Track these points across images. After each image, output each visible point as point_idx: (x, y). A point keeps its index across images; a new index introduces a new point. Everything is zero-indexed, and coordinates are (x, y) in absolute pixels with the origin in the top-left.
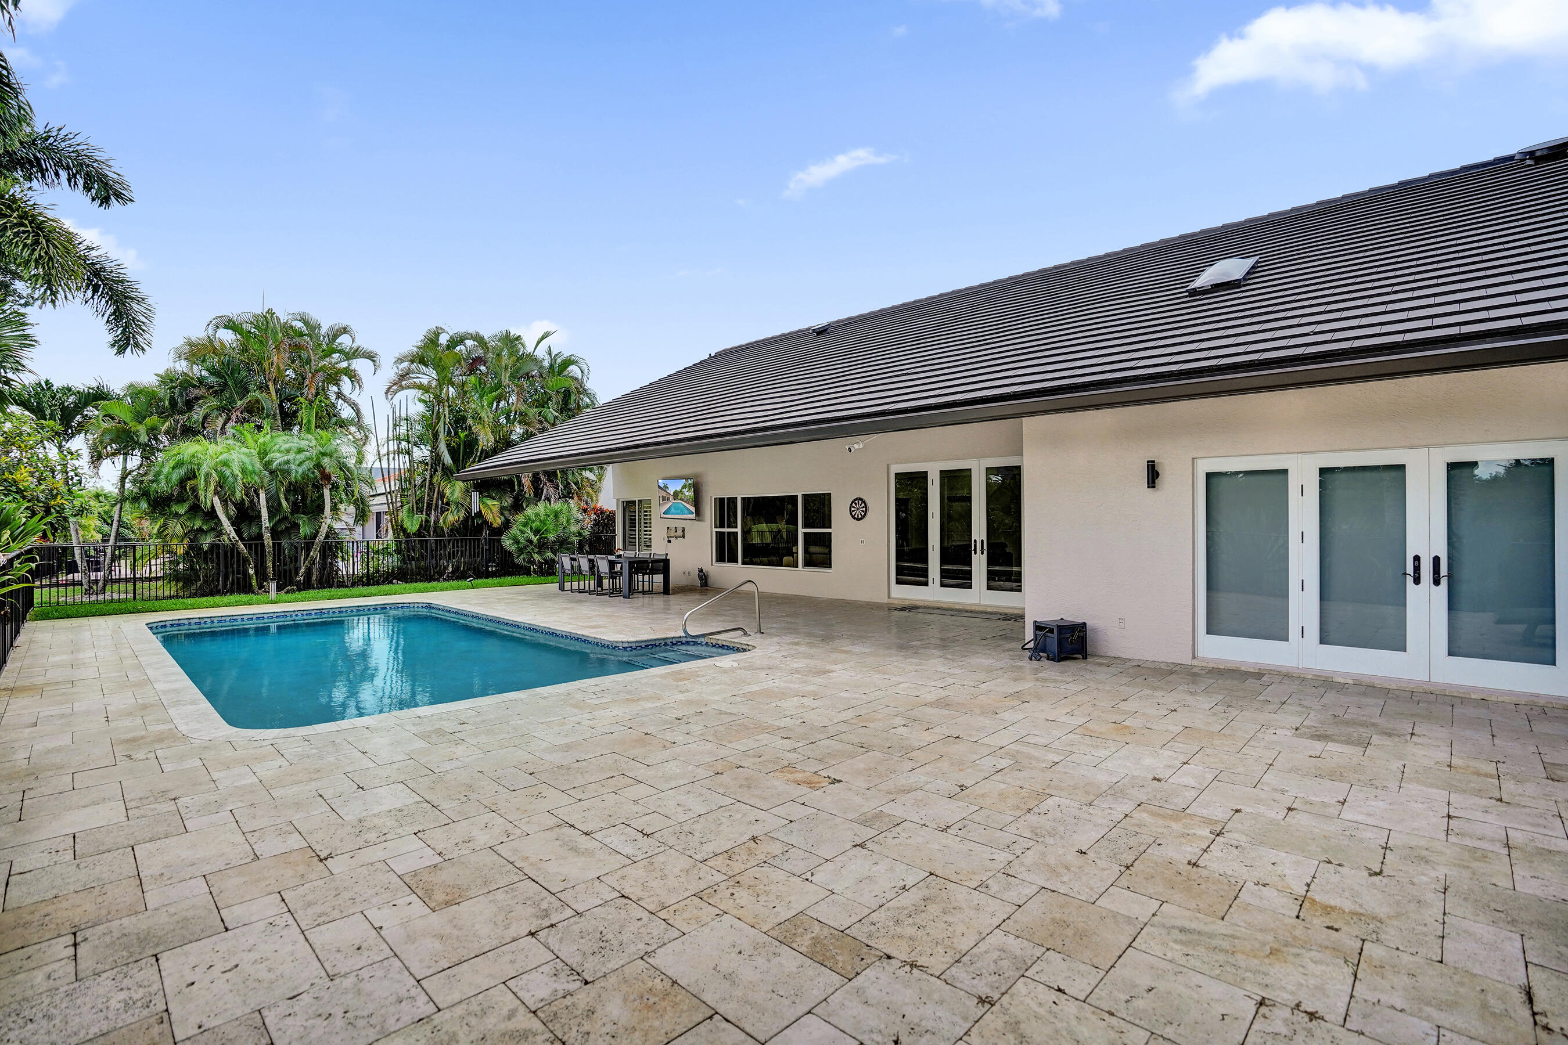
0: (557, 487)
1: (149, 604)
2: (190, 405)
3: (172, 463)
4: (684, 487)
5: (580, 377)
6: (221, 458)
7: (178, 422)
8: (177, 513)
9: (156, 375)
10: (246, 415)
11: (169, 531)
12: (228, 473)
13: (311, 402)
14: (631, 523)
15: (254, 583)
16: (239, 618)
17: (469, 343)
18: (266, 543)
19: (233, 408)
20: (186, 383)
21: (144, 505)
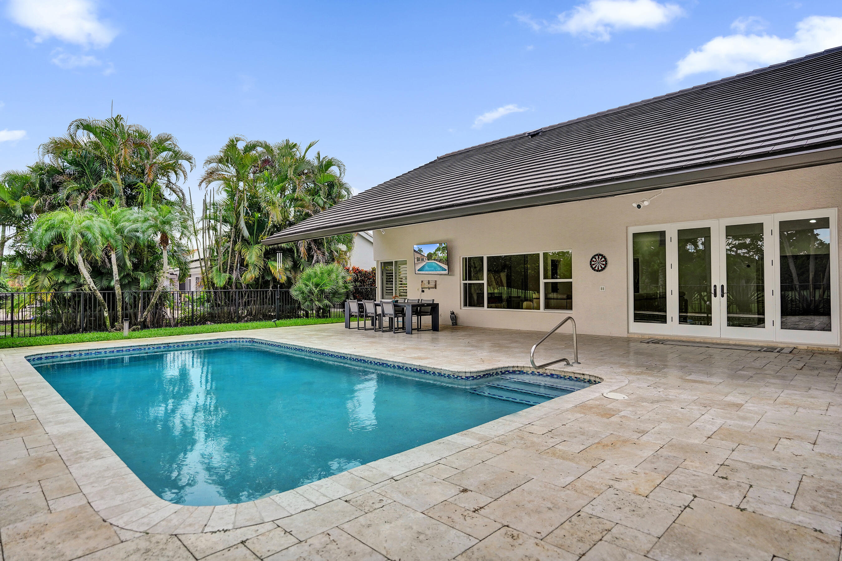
0: (324, 254)
1: (25, 340)
2: (56, 188)
3: (44, 227)
4: (438, 249)
5: (338, 175)
6: (84, 224)
7: (45, 200)
8: (45, 271)
9: (28, 167)
10: (100, 195)
11: (39, 284)
12: (90, 236)
13: (149, 187)
14: (389, 278)
15: (108, 323)
16: (103, 351)
17: (259, 149)
18: (117, 292)
19: (89, 190)
20: (53, 172)
21: (19, 264)
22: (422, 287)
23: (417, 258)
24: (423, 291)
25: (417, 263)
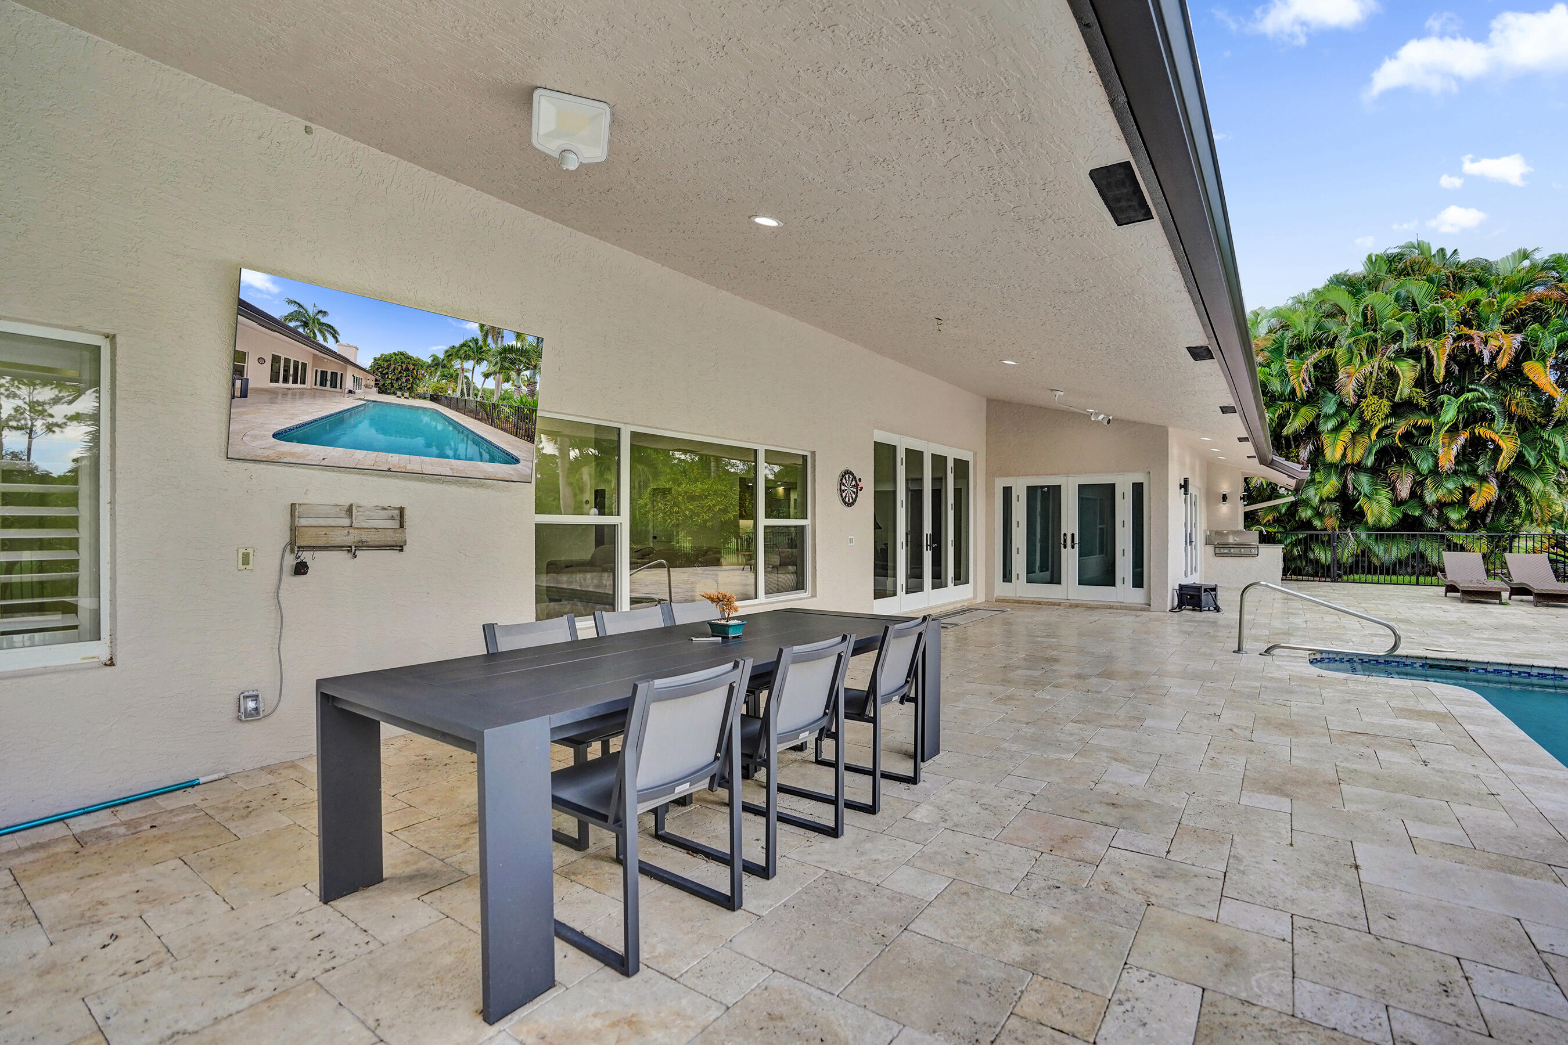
22: (294, 546)
23: (276, 359)
24: (301, 569)
25: (274, 393)
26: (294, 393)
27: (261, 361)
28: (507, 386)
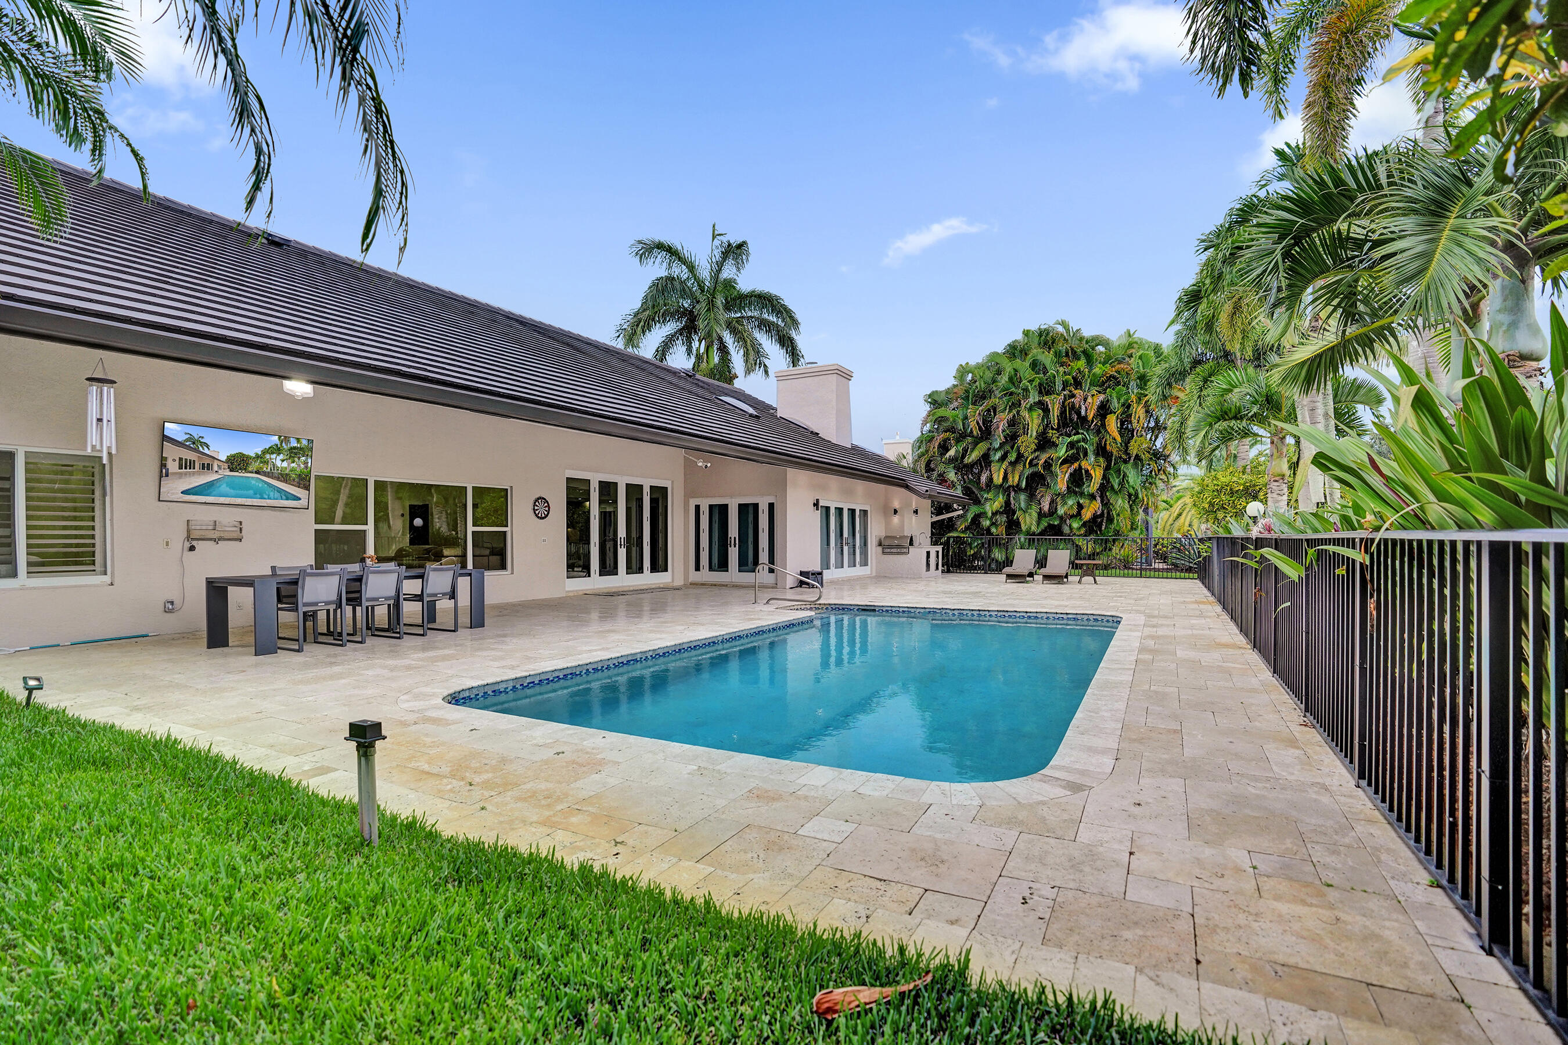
4: (273, 449)
22: (188, 538)
23: (181, 459)
24: (192, 548)
25: (181, 474)
26: (190, 473)
27: (174, 460)
28: (293, 465)
